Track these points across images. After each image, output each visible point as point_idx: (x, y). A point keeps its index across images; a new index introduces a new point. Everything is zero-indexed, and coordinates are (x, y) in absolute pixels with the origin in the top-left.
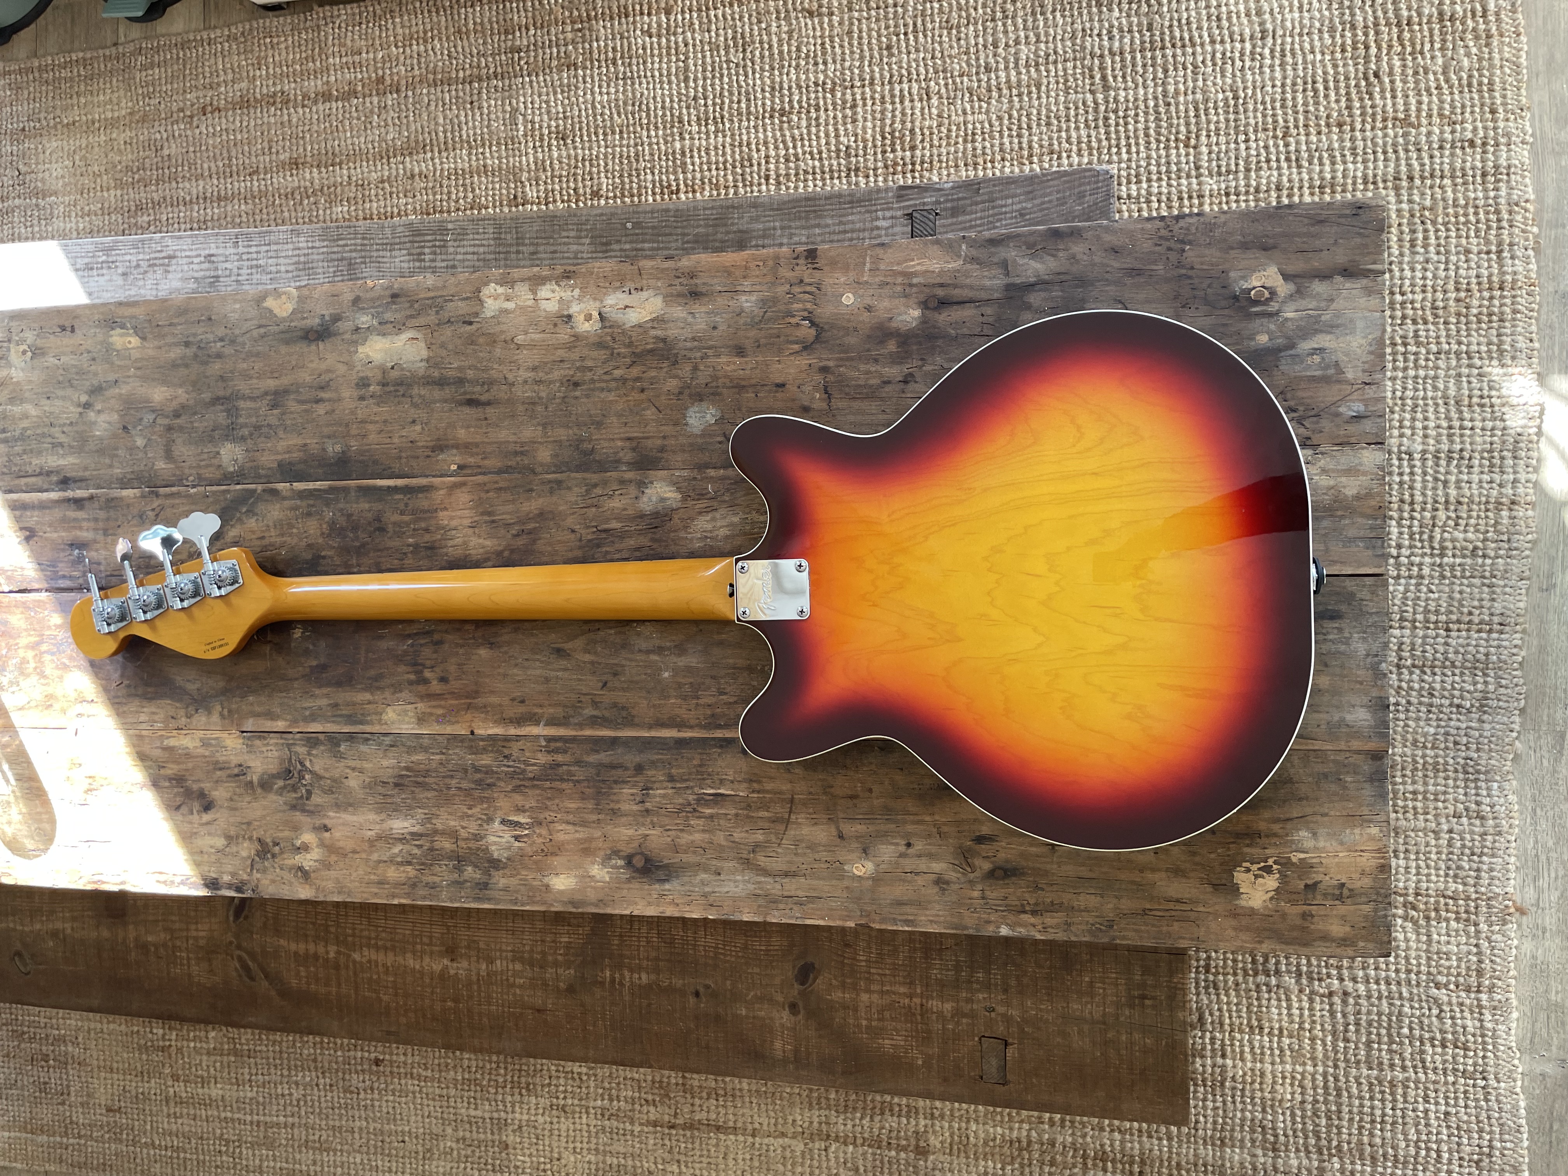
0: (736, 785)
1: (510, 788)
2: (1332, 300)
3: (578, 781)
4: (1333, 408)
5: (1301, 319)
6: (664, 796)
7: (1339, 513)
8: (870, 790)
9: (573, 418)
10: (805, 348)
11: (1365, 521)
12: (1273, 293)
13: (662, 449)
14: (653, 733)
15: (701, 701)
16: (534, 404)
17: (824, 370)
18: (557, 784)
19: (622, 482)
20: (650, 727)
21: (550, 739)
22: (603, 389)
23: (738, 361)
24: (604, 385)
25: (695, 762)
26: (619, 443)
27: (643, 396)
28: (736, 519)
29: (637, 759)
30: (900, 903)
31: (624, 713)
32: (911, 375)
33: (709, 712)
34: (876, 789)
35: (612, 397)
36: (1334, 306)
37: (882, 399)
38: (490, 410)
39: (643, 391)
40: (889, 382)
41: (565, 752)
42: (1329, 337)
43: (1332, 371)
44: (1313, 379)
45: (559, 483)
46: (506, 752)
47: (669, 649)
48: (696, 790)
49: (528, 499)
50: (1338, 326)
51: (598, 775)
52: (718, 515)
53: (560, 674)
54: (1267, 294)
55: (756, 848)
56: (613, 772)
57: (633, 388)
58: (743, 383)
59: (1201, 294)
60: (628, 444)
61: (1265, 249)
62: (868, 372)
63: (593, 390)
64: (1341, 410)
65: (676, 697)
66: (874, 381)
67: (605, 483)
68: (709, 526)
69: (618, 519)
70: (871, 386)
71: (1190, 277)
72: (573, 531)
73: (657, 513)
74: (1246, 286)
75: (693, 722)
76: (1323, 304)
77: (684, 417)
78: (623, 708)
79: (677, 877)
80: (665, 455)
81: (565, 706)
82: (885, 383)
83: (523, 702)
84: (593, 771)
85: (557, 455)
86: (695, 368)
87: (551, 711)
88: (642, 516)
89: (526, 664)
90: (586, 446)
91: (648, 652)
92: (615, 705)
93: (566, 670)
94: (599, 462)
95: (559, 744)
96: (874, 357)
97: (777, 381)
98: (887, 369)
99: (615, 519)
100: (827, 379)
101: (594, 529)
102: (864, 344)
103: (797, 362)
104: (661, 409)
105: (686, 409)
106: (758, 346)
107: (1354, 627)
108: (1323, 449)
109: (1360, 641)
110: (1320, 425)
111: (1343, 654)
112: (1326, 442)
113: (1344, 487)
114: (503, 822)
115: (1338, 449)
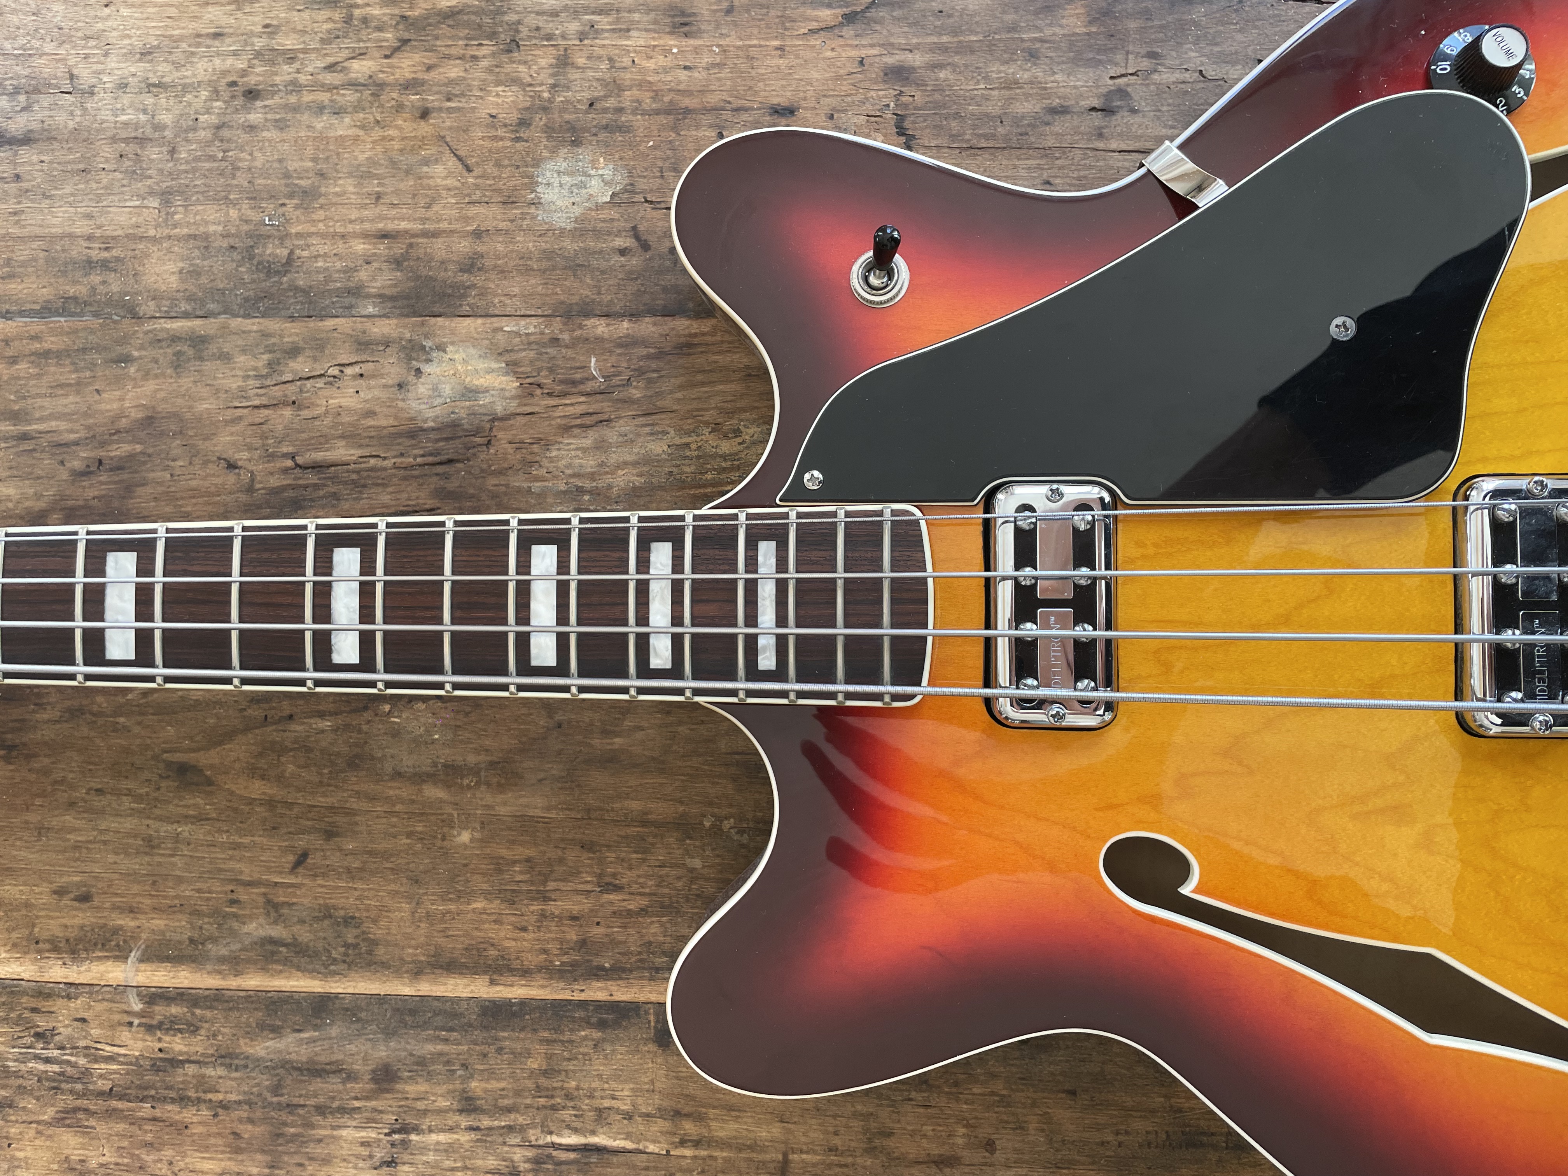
0: (639, 1125)
1: (49, 1114)
3: (224, 1106)
6: (448, 1150)
8: (990, 1146)
9: (241, 179)
10: (850, 18)
13: (471, 265)
14: (426, 988)
15: (554, 908)
16: (142, 141)
17: (898, 74)
18: (171, 1111)
19: (363, 344)
20: (417, 972)
21: (154, 997)
22: (320, 109)
23: (673, 43)
24: (324, 97)
25: (533, 1064)
26: (360, 247)
27: (425, 128)
28: (658, 447)
29: (382, 1052)
31: (350, 936)
32: (1122, 93)
33: (572, 936)
34: (1006, 1141)
35: (344, 127)
37: (1045, 152)
38: (26, 155)
39: (425, 114)
40: (1062, 111)
41: (193, 1029)
45: (199, 341)
46: (43, 1024)
47: (475, 771)
48: (533, 1135)
49: (118, 381)
51: (276, 1090)
52: (611, 435)
53: (184, 829)
56: (318, 1084)
57: (399, 108)
58: (687, 102)
60: (381, 248)
62: (1010, 84)
63: (295, 109)
65: (488, 895)
66: (1026, 107)
67: (319, 345)
68: (589, 464)
69: (351, 436)
70: (1017, 120)
72: (232, 466)
73: (455, 425)
75: (532, 960)
77: (532, 185)
78: (349, 921)
80: (478, 280)
81: (196, 913)
82: (1053, 111)
83: (85, 898)
84: (266, 1081)
85: (195, 273)
86: (564, 62)
87: (159, 923)
88: (414, 433)
89: (99, 802)
90: (275, 251)
91: (419, 778)
92: (326, 913)
93: (200, 819)
94: (305, 292)
95: (175, 1010)
96: (1026, 45)
97: (775, 101)
98: (1059, 77)
99: (343, 437)
100: (904, 99)
101: (289, 463)
102: (1004, 12)
103: (829, 54)
104: (471, 161)
105: (537, 163)
106: (729, 11)
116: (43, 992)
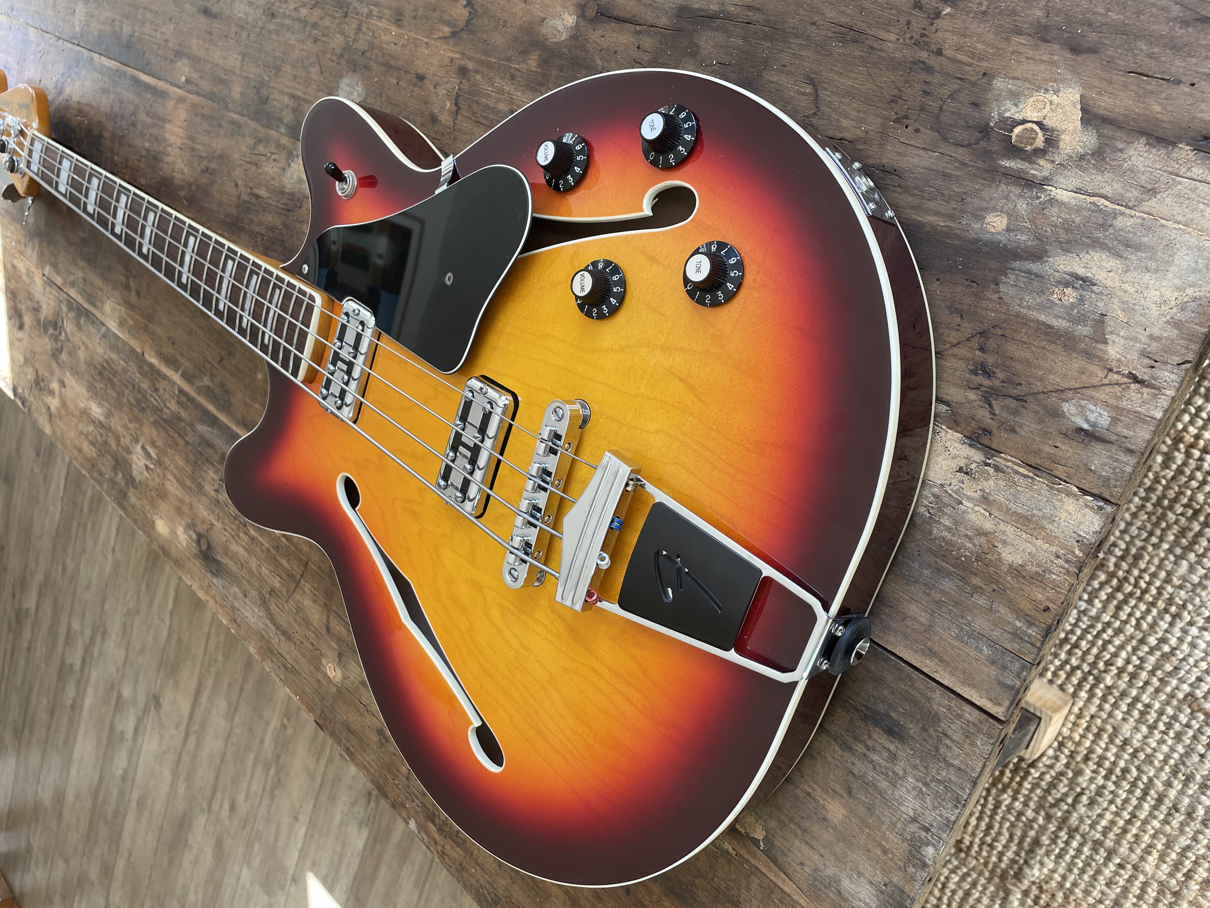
1: (152, 419)
2: (1153, 192)
3: (187, 443)
4: (1053, 399)
5: (1079, 209)
7: (976, 581)
9: (263, 55)
10: (454, 35)
11: (1010, 617)
12: (1052, 142)
16: (242, 28)
17: (463, 71)
18: (176, 436)
19: (278, 146)
21: (181, 392)
22: (289, 29)
23: (394, 30)
24: (291, 23)
26: (286, 99)
27: (314, 48)
30: (349, 729)
31: (226, 398)
35: (293, 40)
36: (1152, 204)
38: (214, 23)
39: (316, 41)
41: (187, 409)
42: (1112, 263)
43: (1084, 330)
44: (1047, 331)
45: (239, 126)
46: (157, 385)
49: (218, 135)
50: (1138, 248)
51: (199, 445)
54: (1040, 142)
55: (272, 591)
56: (209, 450)
57: (310, 35)
58: (392, 62)
59: (933, 105)
60: (292, 102)
61: (1076, 49)
62: (501, 91)
63: (283, 26)
64: (1066, 407)
67: (268, 141)
71: (929, 70)
72: (237, 186)
74: (1012, 112)
76: (1133, 194)
77: (338, 88)
78: (227, 391)
79: (222, 577)
81: (195, 365)
83: (174, 344)
84: (198, 440)
85: (244, 94)
86: (359, 28)
87: (187, 364)
88: (283, 192)
90: (264, 92)
92: (222, 385)
93: (203, 329)
94: (269, 114)
95: (184, 399)
96: (512, 71)
97: (419, 71)
98: (519, 94)
99: (265, 186)
100: (462, 86)
101: (249, 191)
102: (508, 49)
103: (442, 52)
104: (324, 69)
105: (341, 77)
106: (415, 18)
107: (915, 767)
108: (1003, 462)
109: (914, 793)
110: (1017, 419)
111: (880, 793)
112: (1012, 453)
113: (1005, 543)
114: (143, 448)
115: (1026, 472)
116: (159, 374)
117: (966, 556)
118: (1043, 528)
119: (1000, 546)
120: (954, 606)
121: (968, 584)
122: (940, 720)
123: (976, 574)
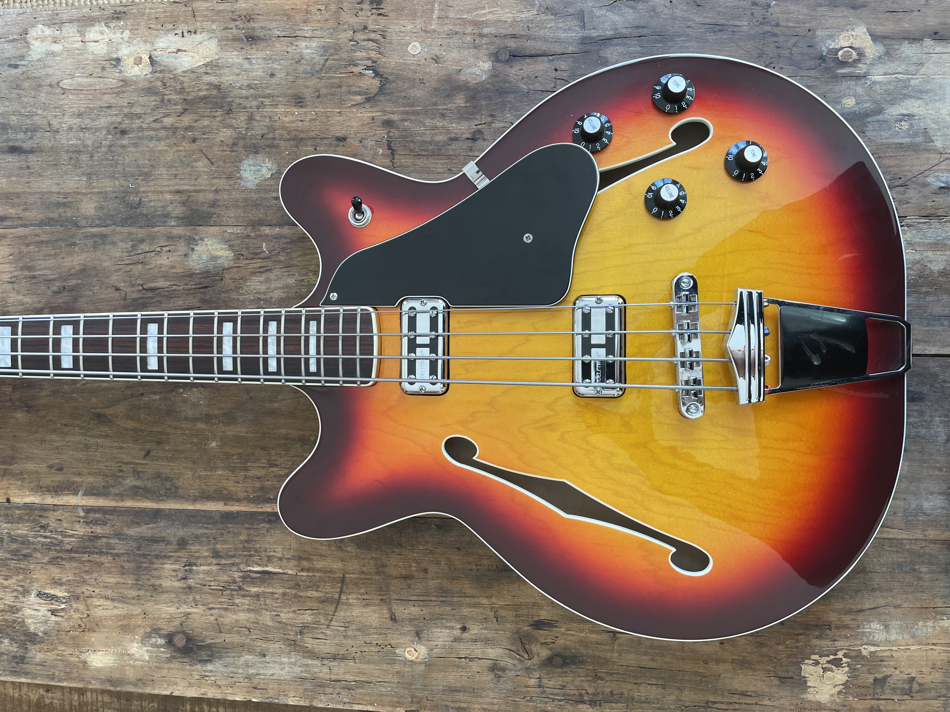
0: (285, 563)
1: (46, 559)
2: (922, 64)
3: (117, 555)
4: (921, 178)
5: (890, 83)
6: (208, 573)
7: (924, 289)
8: (426, 571)
9: (120, 168)
10: (368, 100)
12: (861, 54)
13: (214, 204)
14: (199, 506)
15: (249, 473)
16: (79, 152)
17: (388, 124)
18: (96, 558)
19: (170, 238)
20: (195, 500)
21: (89, 510)
22: (151, 138)
23: (296, 111)
24: (152, 133)
25: (242, 538)
26: (168, 197)
27: (194, 146)
28: (291, 281)
29: (181, 533)
30: (454, 690)
31: (168, 485)
32: (480, 132)
33: (258, 485)
34: (432, 569)
35: (161, 146)
36: (923, 70)
37: (449, 157)
38: (32, 158)
39: (194, 140)
40: (455, 139)
41: (105, 523)
42: (918, 103)
43: (919, 139)
44: (900, 146)
45: (103, 237)
46: (43, 522)
47: (217, 417)
48: (242, 567)
49: (70, 254)
50: (927, 92)
51: (138, 548)
52: (272, 276)
53: (100, 441)
54: (855, 55)
55: (303, 629)
56: (155, 546)
57: (184, 137)
58: (302, 135)
59: (786, 52)
60: (177, 197)
61: (854, 8)
62: (435, 128)
63: (141, 138)
64: (929, 180)
65: (223, 468)
66: (440, 138)
67: (152, 238)
68: (263, 288)
69: (165, 277)
70: (437, 143)
71: (775, 35)
72: (117, 289)
73: (208, 272)
74: (833, 46)
75: (241, 495)
76: (912, 68)
77: (238, 171)
78: (167, 479)
79: (220, 658)
80: (217, 210)
81: (106, 475)
82: (452, 139)
83: (60, 469)
84: (134, 544)
85: (101, 208)
86: (251, 118)
87: (91, 479)
88: (191, 275)
89: (65, 429)
90: (135, 199)
91: (195, 420)
92: (158, 476)
93: (107, 436)
94: (146, 216)
95: (98, 516)
96: (440, 111)
97: (338, 135)
98: (454, 125)
99: (162, 277)
100: (391, 134)
101: (141, 288)
102: (431, 97)
103: (360, 115)
104: (213, 160)
105: (240, 161)
106: (318, 97)
107: (937, 410)
108: (910, 221)
109: (942, 425)
110: (907, 196)
111: (923, 438)
112: (913, 214)
113: (930, 262)
114: (39, 595)
115: (925, 221)
116: (44, 508)
117: (913, 279)
118: (946, 244)
119: (928, 264)
120: (918, 309)
121: (921, 293)
122: (938, 376)
123: (922, 286)
